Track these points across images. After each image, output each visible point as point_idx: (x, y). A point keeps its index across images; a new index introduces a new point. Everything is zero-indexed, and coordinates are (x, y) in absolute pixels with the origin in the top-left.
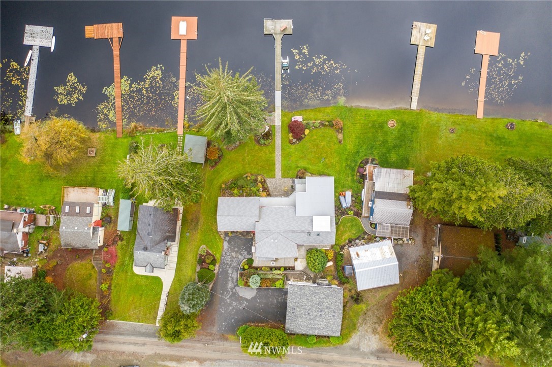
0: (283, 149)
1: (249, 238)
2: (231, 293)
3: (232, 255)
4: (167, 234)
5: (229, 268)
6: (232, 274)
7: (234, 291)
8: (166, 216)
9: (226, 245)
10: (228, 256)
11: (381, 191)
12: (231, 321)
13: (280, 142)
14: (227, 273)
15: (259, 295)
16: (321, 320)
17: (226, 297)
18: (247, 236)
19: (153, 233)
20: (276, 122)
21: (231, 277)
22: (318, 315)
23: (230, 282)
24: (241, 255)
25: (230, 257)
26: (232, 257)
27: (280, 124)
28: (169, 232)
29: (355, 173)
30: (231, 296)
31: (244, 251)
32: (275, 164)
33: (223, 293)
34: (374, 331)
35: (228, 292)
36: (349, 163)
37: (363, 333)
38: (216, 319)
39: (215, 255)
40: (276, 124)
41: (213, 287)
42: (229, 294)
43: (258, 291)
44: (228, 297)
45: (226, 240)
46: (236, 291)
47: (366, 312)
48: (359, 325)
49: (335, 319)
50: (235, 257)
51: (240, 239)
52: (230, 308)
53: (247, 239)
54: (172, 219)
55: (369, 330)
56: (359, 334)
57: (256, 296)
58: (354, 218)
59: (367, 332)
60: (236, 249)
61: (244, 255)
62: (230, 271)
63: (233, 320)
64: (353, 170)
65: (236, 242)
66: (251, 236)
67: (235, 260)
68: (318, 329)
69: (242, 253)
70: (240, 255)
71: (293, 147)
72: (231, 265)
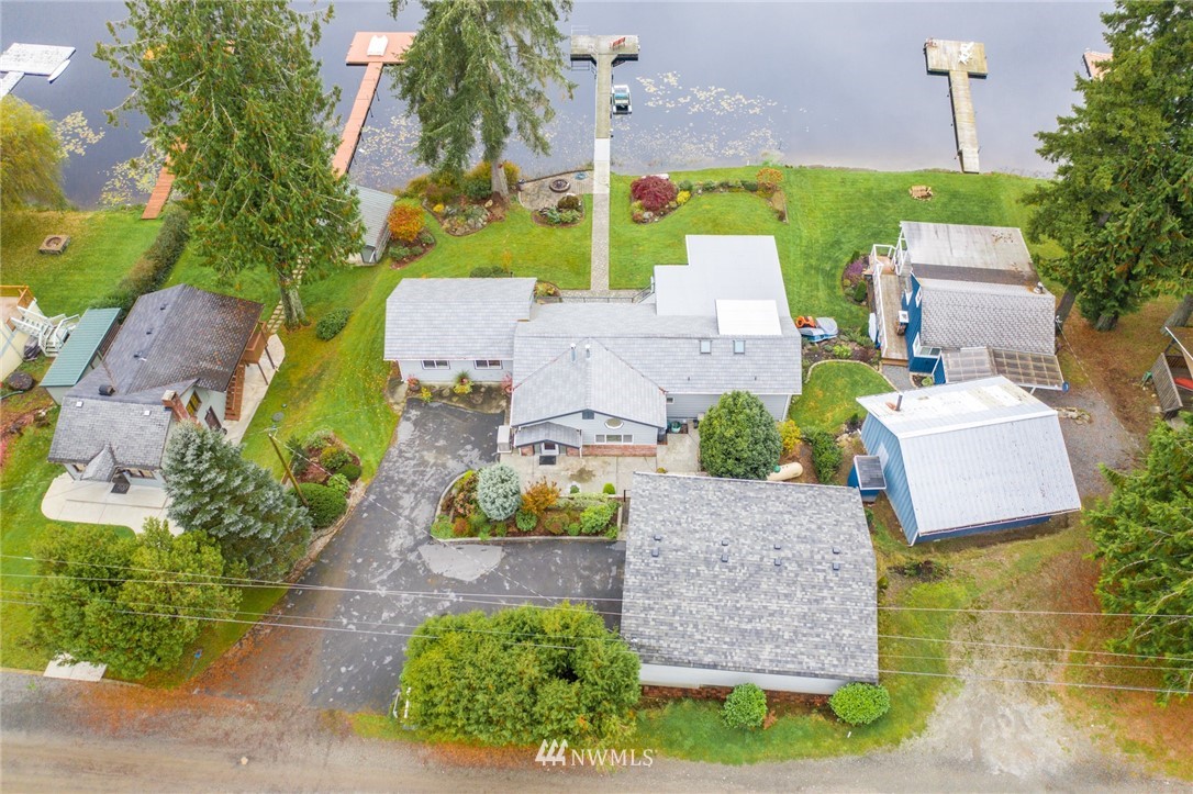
0: (613, 234)
1: (493, 411)
2: (397, 565)
3: (422, 457)
4: (203, 364)
5: (407, 492)
6: (413, 509)
7: (412, 557)
8: (218, 317)
9: (405, 431)
10: (407, 459)
11: (932, 263)
12: (380, 661)
13: (606, 222)
14: (394, 505)
15: (511, 567)
16: (782, 589)
17: (374, 577)
18: (486, 407)
19: (154, 351)
20: (595, 187)
21: (407, 518)
22: (768, 562)
23: (403, 532)
24: (460, 459)
25: (413, 462)
26: (424, 463)
27: (608, 191)
28: (213, 360)
29: (838, 283)
30: (396, 576)
31: (469, 447)
32: (589, 260)
33: (367, 562)
34: (1034, 689)
35: (385, 561)
36: (813, 262)
37: (983, 691)
38: (316, 652)
39: (362, 455)
40: (595, 192)
41: (329, 545)
42: (390, 567)
43: (509, 554)
44: (385, 577)
45: (408, 419)
46: (419, 556)
47: (973, 611)
48: (954, 659)
49: (843, 583)
50: (435, 464)
51: (461, 415)
52: (385, 615)
53: (483, 417)
54: (235, 329)
55: (1007, 682)
56: (964, 695)
57: (500, 568)
58: (857, 366)
59: (1000, 687)
60: (441, 443)
61: (466, 460)
62: (407, 501)
63: (388, 659)
64: (829, 275)
65: (441, 424)
66: (498, 407)
67: (430, 471)
68: (774, 637)
69: (461, 452)
70: (454, 457)
71: (644, 228)
72: (414, 484)
